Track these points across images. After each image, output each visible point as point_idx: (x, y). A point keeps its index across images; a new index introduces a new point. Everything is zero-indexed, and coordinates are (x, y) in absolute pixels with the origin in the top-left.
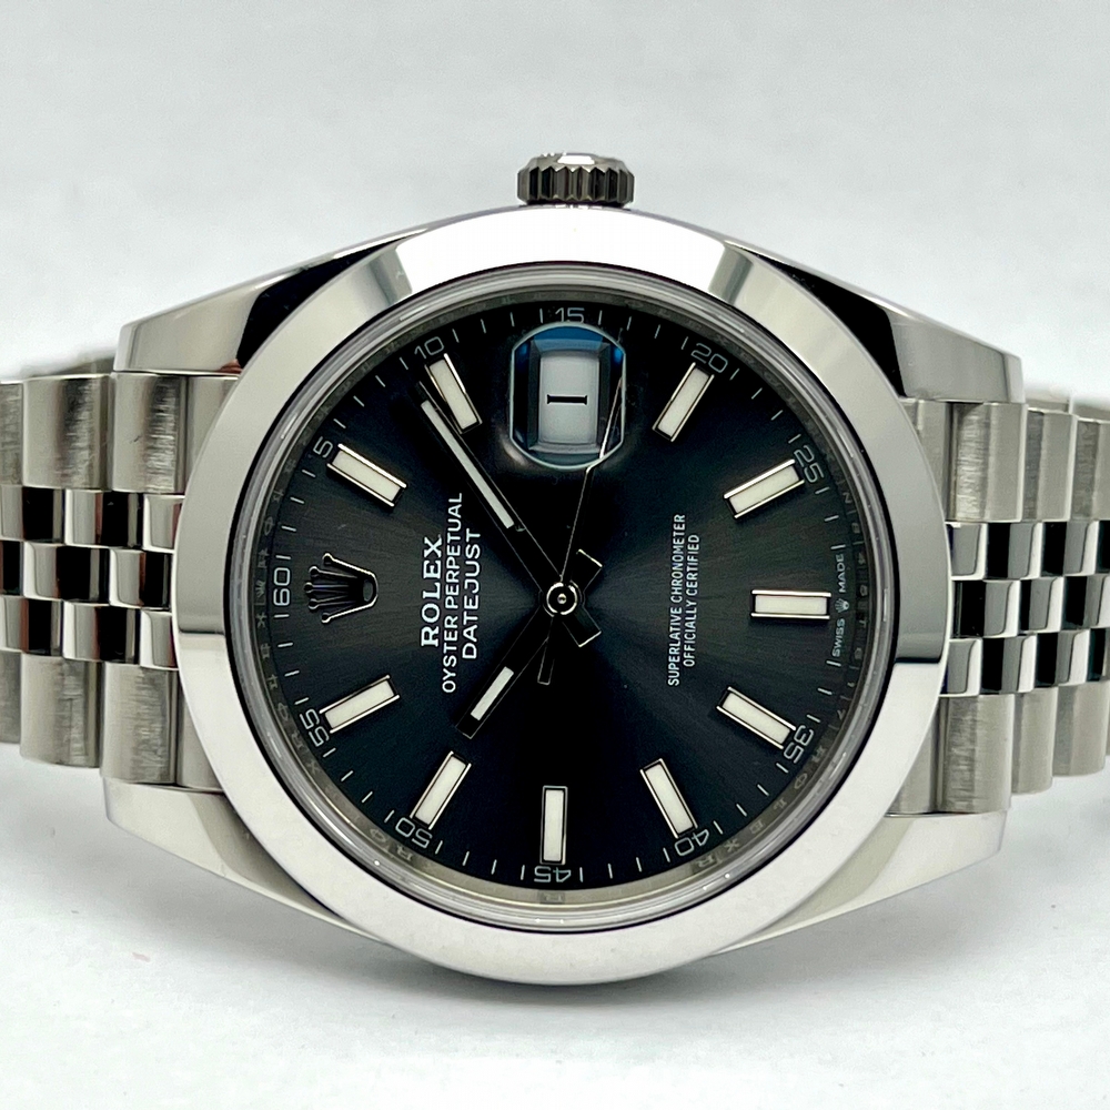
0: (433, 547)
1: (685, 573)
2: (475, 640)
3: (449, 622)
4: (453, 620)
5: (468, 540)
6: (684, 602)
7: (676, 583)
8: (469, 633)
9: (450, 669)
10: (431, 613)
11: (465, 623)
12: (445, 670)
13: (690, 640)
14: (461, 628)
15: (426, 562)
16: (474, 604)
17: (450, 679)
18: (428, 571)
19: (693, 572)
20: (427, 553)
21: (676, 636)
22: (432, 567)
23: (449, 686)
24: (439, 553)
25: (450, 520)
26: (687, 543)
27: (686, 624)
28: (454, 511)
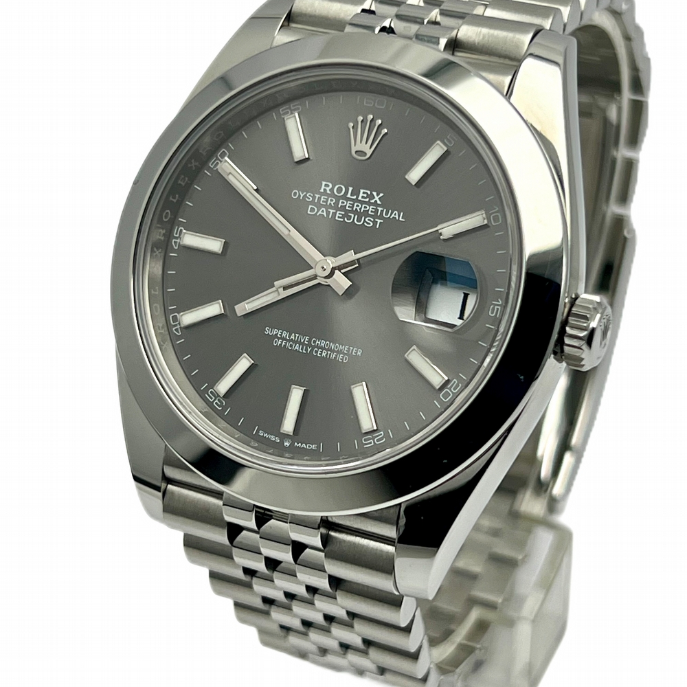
0: (377, 198)
2: (318, 214)
3: (331, 200)
4: (332, 203)
5: (376, 220)
6: (311, 346)
8: (323, 211)
14: (327, 207)
15: (369, 192)
17: (300, 195)
19: (327, 355)
20: (375, 194)
21: (293, 337)
22: (365, 195)
24: (373, 201)
25: (390, 211)
26: (344, 354)
28: (395, 215)
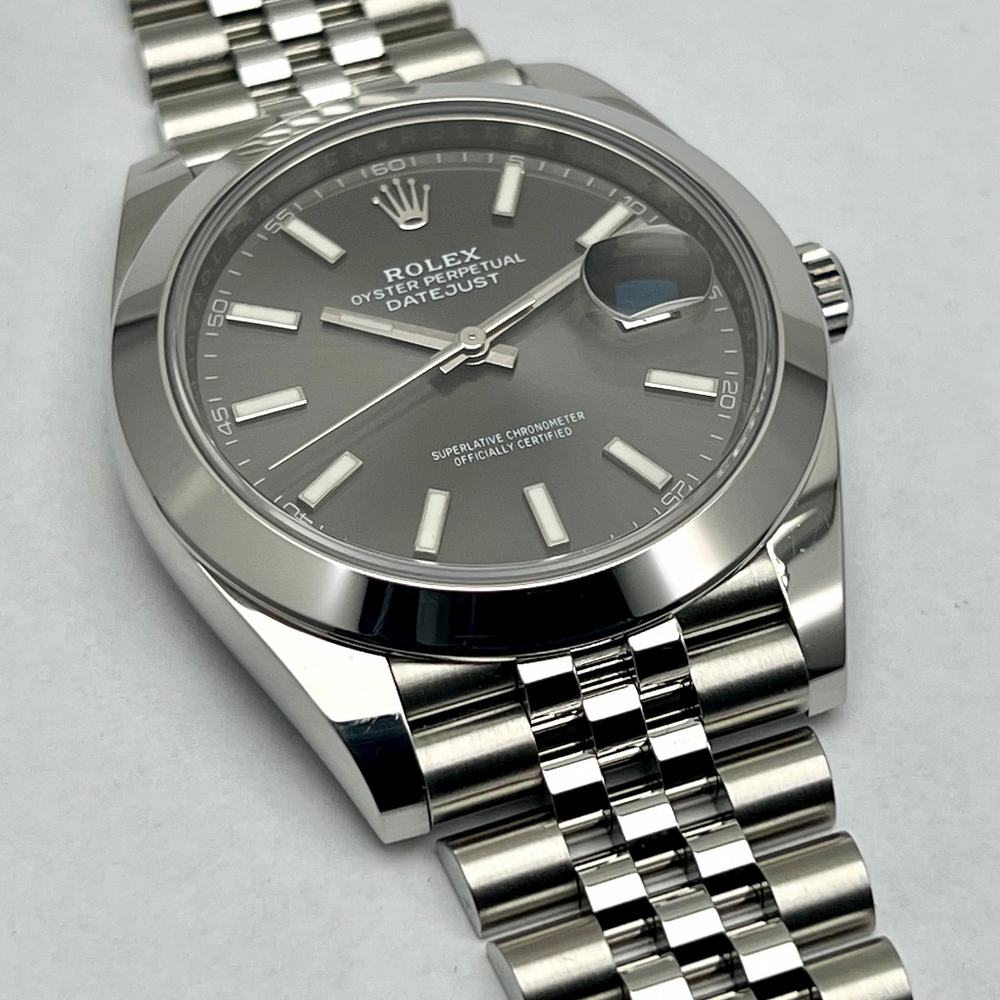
1: (536, 434)
7: (524, 431)
9: (372, 296)
10: (414, 270)
11: (417, 295)
12: (369, 294)
13: (478, 456)
16: (436, 296)
18: (449, 258)
23: (356, 299)
27: (491, 450)
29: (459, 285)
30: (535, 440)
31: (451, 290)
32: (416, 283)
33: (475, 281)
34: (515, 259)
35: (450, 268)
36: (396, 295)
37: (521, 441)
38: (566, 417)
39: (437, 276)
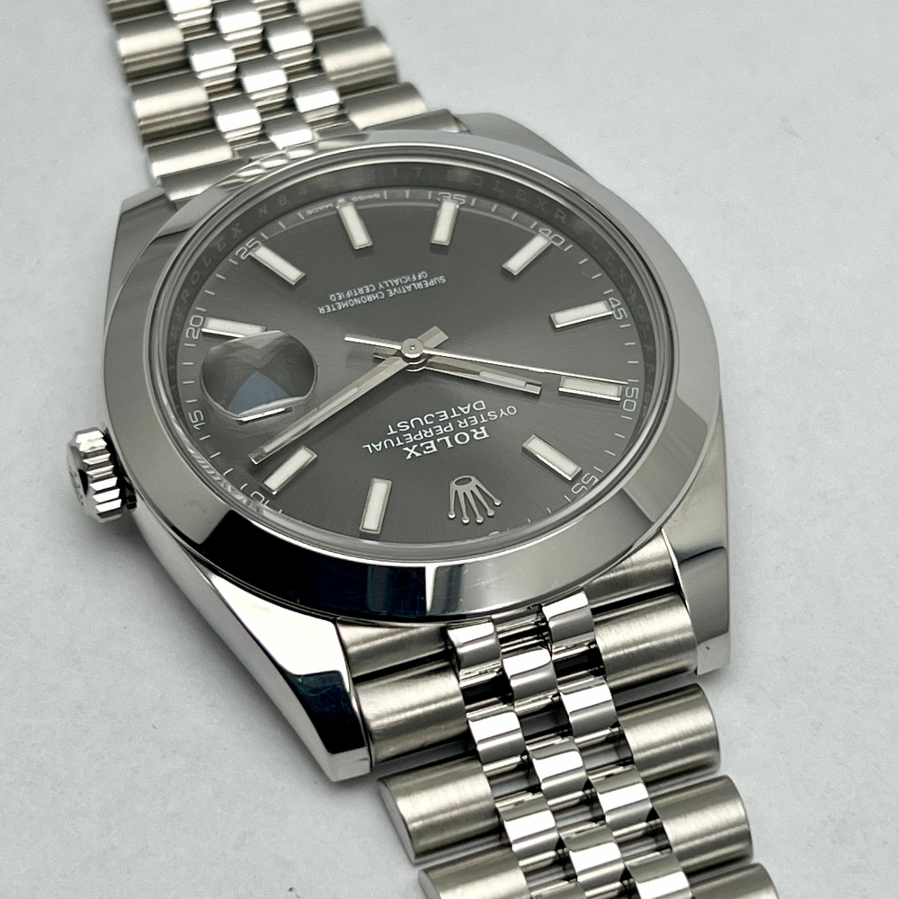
0: (412, 451)
1: (359, 296)
2: (469, 405)
3: (463, 425)
4: (461, 423)
5: (396, 432)
6: (382, 290)
7: (370, 298)
8: (466, 410)
9: (498, 413)
10: (462, 438)
11: (459, 415)
12: (501, 416)
13: (408, 279)
14: (463, 416)
15: (425, 452)
16: (443, 414)
17: (506, 412)
18: (431, 449)
19: (357, 291)
20: (418, 454)
21: (409, 288)
22: (427, 448)
23: (512, 410)
24: (414, 447)
25: (386, 447)
26: (338, 301)
28: (378, 447)
29: (422, 424)
30: (361, 291)
31: (429, 419)
32: (460, 426)
33: (408, 427)
34: (372, 448)
35: (429, 439)
36: (477, 414)
37: (373, 290)
38: (334, 309)
39: (442, 432)
